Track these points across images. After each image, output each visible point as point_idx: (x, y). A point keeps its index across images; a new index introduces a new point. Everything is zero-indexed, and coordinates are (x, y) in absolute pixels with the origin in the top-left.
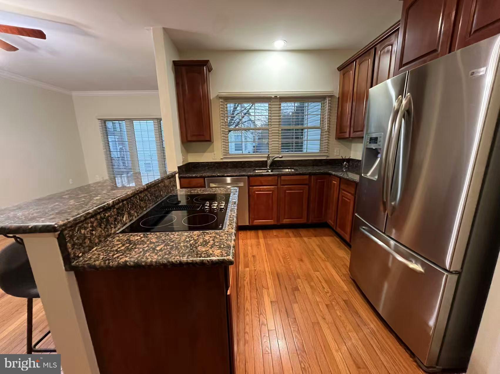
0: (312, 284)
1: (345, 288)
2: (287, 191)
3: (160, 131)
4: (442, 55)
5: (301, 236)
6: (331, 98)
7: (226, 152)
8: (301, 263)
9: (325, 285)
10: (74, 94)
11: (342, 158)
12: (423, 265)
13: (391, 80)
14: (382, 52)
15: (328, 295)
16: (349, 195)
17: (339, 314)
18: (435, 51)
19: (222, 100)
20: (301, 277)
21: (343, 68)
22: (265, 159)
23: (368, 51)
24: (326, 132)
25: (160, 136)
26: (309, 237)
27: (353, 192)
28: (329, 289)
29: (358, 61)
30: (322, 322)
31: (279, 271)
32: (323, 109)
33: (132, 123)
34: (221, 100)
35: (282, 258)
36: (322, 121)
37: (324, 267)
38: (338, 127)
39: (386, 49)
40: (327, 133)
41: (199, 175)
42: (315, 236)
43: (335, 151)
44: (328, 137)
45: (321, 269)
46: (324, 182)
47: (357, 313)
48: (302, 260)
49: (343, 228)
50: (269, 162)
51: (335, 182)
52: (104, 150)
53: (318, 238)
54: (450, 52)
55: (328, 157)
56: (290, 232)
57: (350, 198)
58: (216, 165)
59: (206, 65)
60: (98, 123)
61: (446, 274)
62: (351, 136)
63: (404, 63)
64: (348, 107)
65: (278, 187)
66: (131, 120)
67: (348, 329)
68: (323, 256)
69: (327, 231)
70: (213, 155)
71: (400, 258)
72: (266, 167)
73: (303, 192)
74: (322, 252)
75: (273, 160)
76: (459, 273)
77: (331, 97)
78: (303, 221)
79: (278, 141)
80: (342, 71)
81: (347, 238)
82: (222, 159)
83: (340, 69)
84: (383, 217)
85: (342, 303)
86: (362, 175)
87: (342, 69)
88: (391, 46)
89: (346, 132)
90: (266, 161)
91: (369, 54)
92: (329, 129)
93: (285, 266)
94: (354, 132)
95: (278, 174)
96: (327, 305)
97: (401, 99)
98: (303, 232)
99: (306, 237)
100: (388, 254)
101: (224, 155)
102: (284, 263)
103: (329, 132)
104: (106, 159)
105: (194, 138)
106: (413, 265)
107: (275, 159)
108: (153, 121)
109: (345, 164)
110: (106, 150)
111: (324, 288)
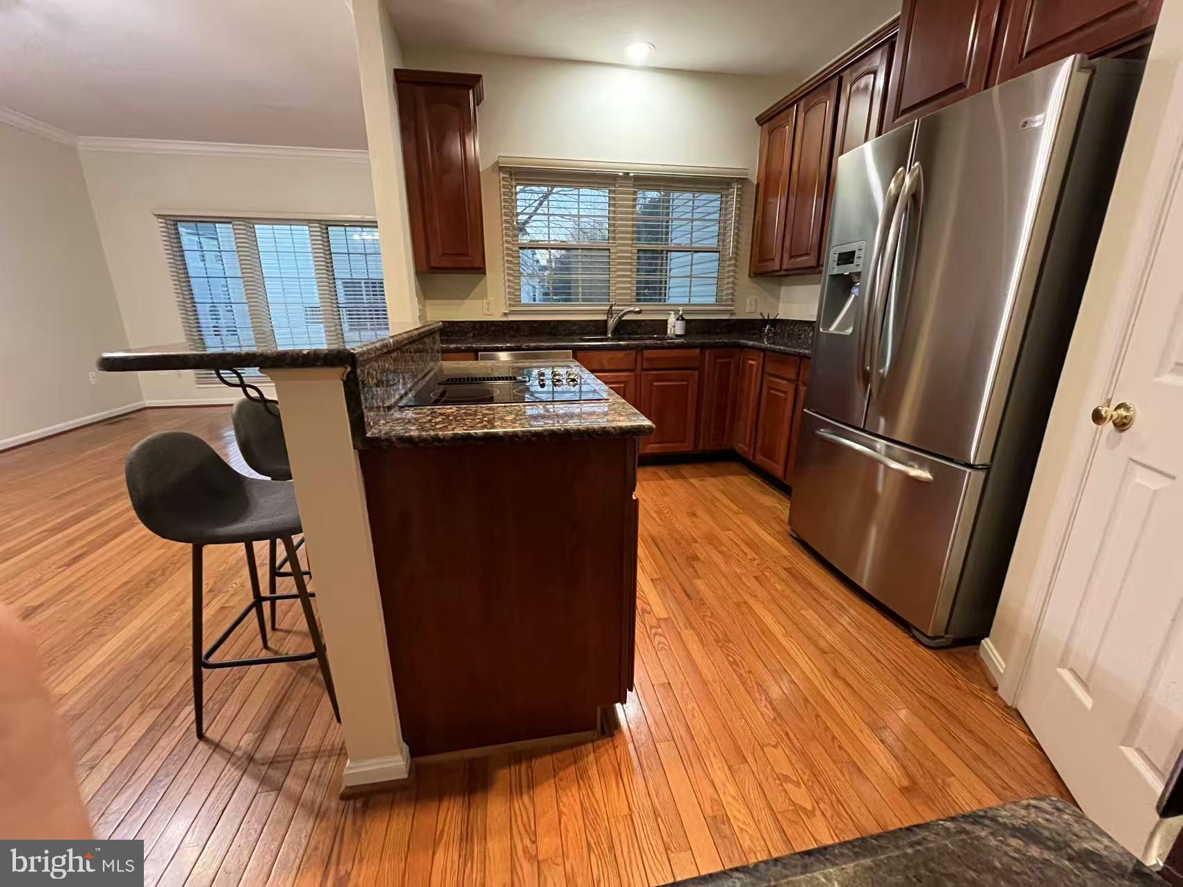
0: (723, 548)
1: (785, 551)
2: (655, 384)
3: (328, 253)
4: (974, 93)
5: (684, 478)
6: (742, 184)
7: (515, 299)
8: (694, 519)
9: (747, 550)
10: (84, 144)
11: (761, 318)
12: (933, 468)
13: (872, 145)
14: (854, 87)
15: (755, 563)
16: (784, 382)
17: (779, 587)
18: (962, 85)
19: (505, 176)
20: (700, 541)
21: (770, 120)
22: (603, 317)
23: (824, 82)
24: (730, 259)
25: (328, 267)
26: (700, 477)
27: (793, 377)
28: (755, 555)
29: (802, 103)
30: (751, 601)
31: (654, 534)
32: (723, 210)
33: (252, 230)
34: (502, 175)
35: (656, 512)
36: (722, 235)
37: (739, 523)
38: (757, 249)
39: (862, 82)
40: (733, 262)
41: (463, 346)
42: (713, 476)
43: (748, 302)
44: (734, 271)
45: (735, 526)
46: (729, 363)
47: (810, 584)
48: (694, 515)
49: (769, 453)
50: (612, 323)
51: (754, 363)
52: (178, 297)
53: (720, 479)
54: (986, 88)
55: (732, 314)
56: (661, 471)
57: (785, 390)
58: (493, 328)
59: (472, 87)
60: (157, 226)
61: (969, 470)
62: (785, 267)
63: (903, 107)
64: (778, 205)
65: (635, 375)
66: (248, 222)
67: (799, 607)
68: (735, 508)
69: (734, 466)
70: (485, 304)
71: (895, 465)
72: (606, 334)
73: (688, 385)
74: (731, 500)
75: (620, 318)
76: (987, 468)
77: (742, 181)
78: (686, 447)
79: (629, 276)
80: (766, 125)
81: (778, 470)
82: (505, 314)
83: (761, 120)
84: (861, 402)
85: (784, 574)
86: (821, 330)
87: (768, 120)
88: (873, 76)
89: (773, 260)
90: (606, 322)
91: (828, 89)
92: (736, 253)
93: (665, 527)
94: (791, 257)
95: (637, 345)
96: (756, 578)
97: (902, 175)
98: (686, 470)
99: (694, 477)
100: (874, 462)
101: (510, 305)
102: (661, 519)
103: (736, 260)
104: (183, 322)
105: (445, 263)
106: (915, 472)
107: (625, 318)
108: (310, 227)
109: (769, 330)
110: (184, 298)
111: (746, 554)
